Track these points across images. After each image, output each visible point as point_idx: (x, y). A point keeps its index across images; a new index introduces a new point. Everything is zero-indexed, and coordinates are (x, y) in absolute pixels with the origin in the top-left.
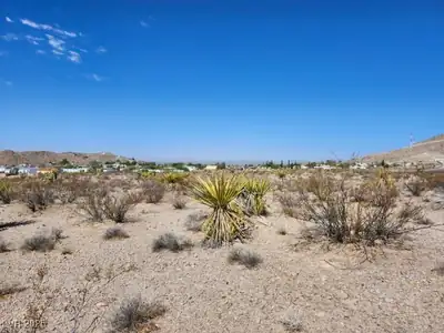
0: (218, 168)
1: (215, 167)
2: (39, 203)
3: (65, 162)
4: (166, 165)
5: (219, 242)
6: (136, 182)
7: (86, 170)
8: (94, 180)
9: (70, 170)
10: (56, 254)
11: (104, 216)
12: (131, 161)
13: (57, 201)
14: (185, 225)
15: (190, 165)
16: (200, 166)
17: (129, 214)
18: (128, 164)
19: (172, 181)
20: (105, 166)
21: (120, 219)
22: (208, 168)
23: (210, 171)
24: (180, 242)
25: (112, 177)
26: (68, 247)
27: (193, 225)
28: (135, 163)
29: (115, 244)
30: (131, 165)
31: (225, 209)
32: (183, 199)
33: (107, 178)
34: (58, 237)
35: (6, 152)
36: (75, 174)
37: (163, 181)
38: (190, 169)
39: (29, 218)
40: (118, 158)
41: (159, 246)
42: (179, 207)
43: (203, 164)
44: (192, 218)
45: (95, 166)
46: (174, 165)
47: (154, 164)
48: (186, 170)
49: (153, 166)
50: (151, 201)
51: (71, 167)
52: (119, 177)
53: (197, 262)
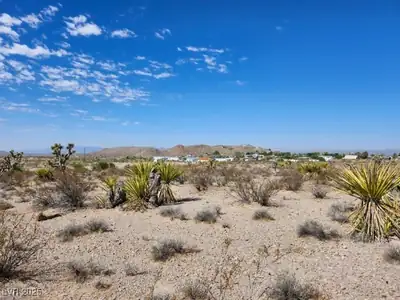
0: (358, 158)
1: (355, 157)
2: (202, 185)
3: (217, 153)
4: (301, 155)
5: (372, 237)
6: (273, 171)
7: (232, 159)
8: (239, 167)
9: (220, 160)
10: (218, 226)
11: (251, 199)
12: (268, 152)
13: (214, 184)
14: (329, 215)
15: (326, 154)
16: (337, 156)
17: (272, 199)
18: (265, 154)
19: (310, 171)
20: (246, 156)
21: (265, 203)
22: (347, 157)
23: (350, 161)
24: (326, 231)
25: (253, 166)
26: (227, 222)
27: (337, 216)
28: (271, 153)
29: (263, 224)
30: (268, 155)
31: (378, 202)
32: (323, 189)
33: (248, 166)
34: (218, 213)
35: (179, 146)
36: (224, 163)
37: (300, 170)
38: (327, 158)
39: (196, 196)
40: (257, 148)
41: (304, 232)
42: (320, 196)
43: (340, 153)
44: (336, 208)
45: (238, 156)
46: (310, 155)
47: (289, 154)
48: (322, 160)
49: (288, 156)
50: (290, 189)
51: (220, 157)
52: (258, 166)
53: (347, 254)
